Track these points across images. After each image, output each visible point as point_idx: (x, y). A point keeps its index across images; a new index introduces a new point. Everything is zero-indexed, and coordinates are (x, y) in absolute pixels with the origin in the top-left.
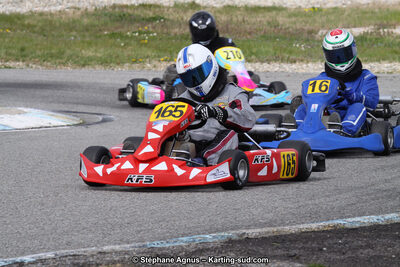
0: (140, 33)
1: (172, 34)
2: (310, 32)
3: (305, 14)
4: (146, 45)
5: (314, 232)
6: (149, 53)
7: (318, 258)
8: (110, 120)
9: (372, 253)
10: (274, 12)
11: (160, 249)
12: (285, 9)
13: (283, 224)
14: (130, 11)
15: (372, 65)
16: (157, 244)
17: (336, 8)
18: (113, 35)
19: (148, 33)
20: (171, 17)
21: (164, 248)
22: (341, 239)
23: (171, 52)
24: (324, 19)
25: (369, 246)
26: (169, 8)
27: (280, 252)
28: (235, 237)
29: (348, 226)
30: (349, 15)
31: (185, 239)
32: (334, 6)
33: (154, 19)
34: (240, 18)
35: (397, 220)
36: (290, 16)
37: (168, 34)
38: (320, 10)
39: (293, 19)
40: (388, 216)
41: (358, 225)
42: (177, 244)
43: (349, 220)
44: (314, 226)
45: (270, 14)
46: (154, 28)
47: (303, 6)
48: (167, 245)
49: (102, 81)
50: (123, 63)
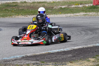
0: (12, 9)
1: (20, 9)
2: (52, 7)
3: (52, 3)
4: (13, 12)
5: (43, 54)
6: (14, 14)
7: (43, 60)
8: (2, 30)
9: (56, 58)
10: (44, 3)
11: (6, 60)
12: (47, 2)
13: (37, 52)
14: (10, 4)
15: (66, 14)
16: (6, 58)
17: (59, 2)
18: (5, 10)
19: (14, 9)
20: (20, 5)
21: (7, 59)
22: (49, 55)
23: (19, 14)
24: (56, 4)
25: (56, 57)
26: (19, 3)
27: (35, 59)
28: (24, 56)
29: (52, 52)
30: (62, 3)
31: (12, 57)
32: (58, 1)
33: (16, 6)
34: (36, 5)
35: (63, 51)
36: (48, 4)
37: (19, 9)
38: (55, 2)
39: (49, 5)
40: (61, 50)
41: (54, 52)
42: (10, 58)
43: (52, 51)
44: (43, 53)
45: (43, 3)
46: (15, 8)
47: (51, 1)
48: (8, 59)
49: (1, 21)
50: (7, 16)
